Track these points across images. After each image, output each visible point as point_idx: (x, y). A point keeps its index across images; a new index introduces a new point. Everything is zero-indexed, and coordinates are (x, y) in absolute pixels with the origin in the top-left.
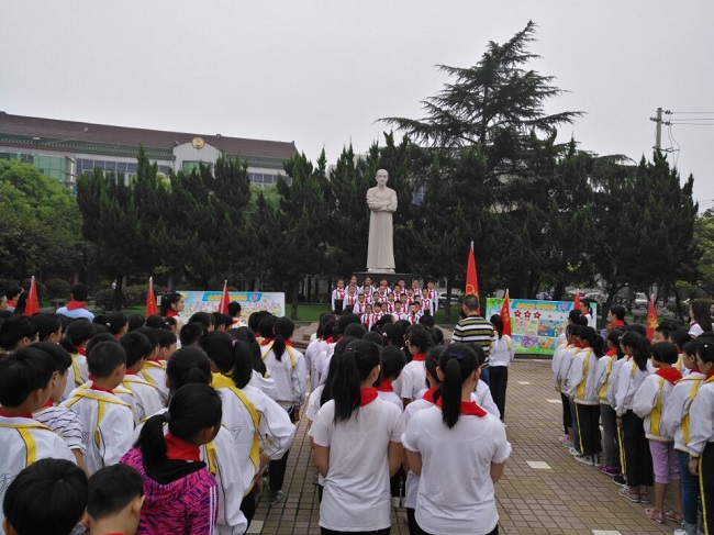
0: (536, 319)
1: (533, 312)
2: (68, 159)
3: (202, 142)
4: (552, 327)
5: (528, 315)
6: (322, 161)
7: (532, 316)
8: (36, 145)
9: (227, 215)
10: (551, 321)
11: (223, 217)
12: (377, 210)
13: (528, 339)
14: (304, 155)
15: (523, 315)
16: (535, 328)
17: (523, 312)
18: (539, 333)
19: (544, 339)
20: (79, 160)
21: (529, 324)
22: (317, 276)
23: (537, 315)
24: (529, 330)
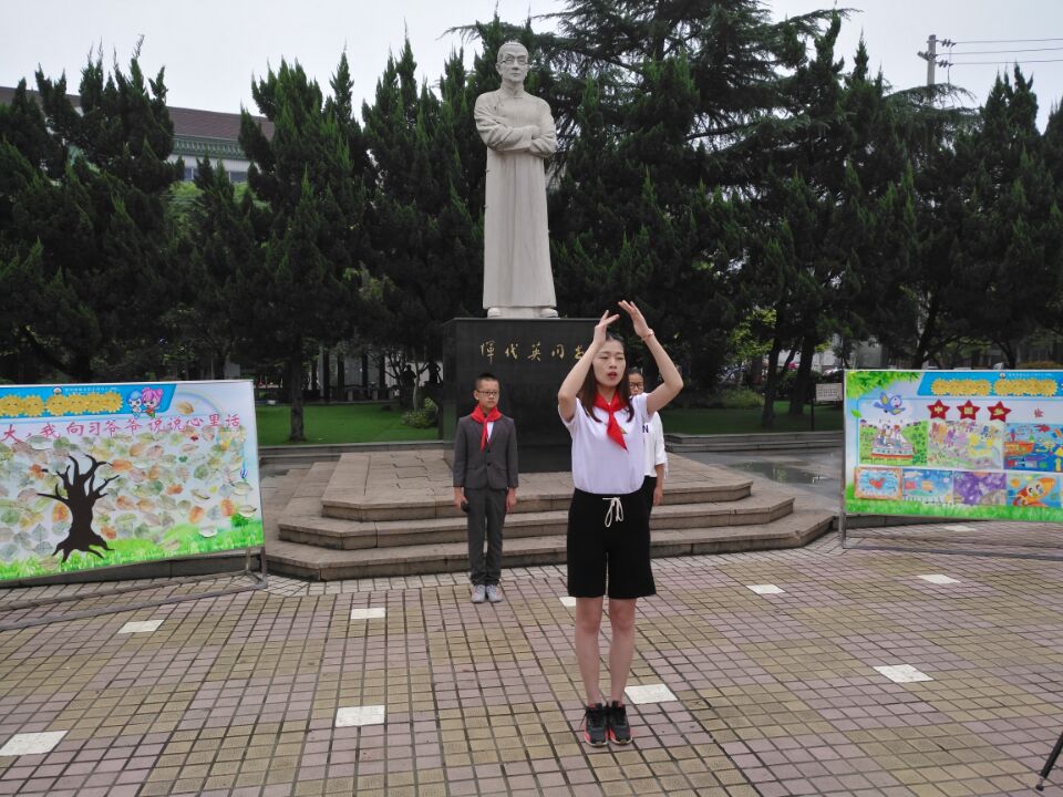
0: (997, 424)
1: (984, 403)
4: (1047, 442)
5: (969, 411)
6: (343, 83)
7: (983, 417)
9: (120, 206)
10: (1044, 428)
11: (110, 208)
12: (505, 150)
13: (973, 479)
14: (299, 69)
15: (954, 414)
16: (995, 449)
17: (953, 404)
18: (1009, 463)
19: (1025, 478)
21: (973, 437)
22: (342, 346)
23: (999, 413)
24: (978, 455)
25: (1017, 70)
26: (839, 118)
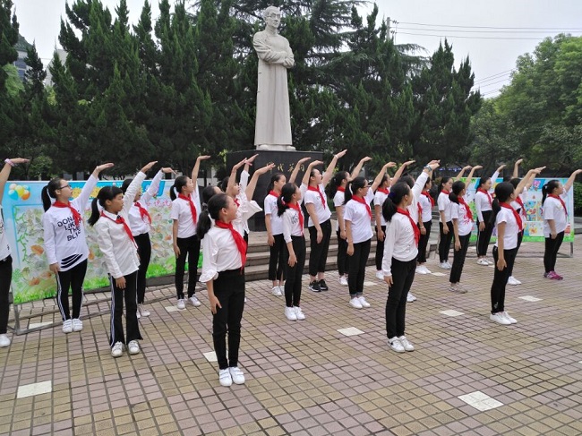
25: (446, 41)
26: (379, 57)
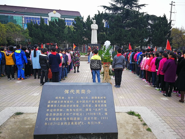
2: (22, 17)
3: (55, 12)
8: (14, 13)
20: (25, 17)
